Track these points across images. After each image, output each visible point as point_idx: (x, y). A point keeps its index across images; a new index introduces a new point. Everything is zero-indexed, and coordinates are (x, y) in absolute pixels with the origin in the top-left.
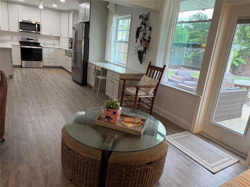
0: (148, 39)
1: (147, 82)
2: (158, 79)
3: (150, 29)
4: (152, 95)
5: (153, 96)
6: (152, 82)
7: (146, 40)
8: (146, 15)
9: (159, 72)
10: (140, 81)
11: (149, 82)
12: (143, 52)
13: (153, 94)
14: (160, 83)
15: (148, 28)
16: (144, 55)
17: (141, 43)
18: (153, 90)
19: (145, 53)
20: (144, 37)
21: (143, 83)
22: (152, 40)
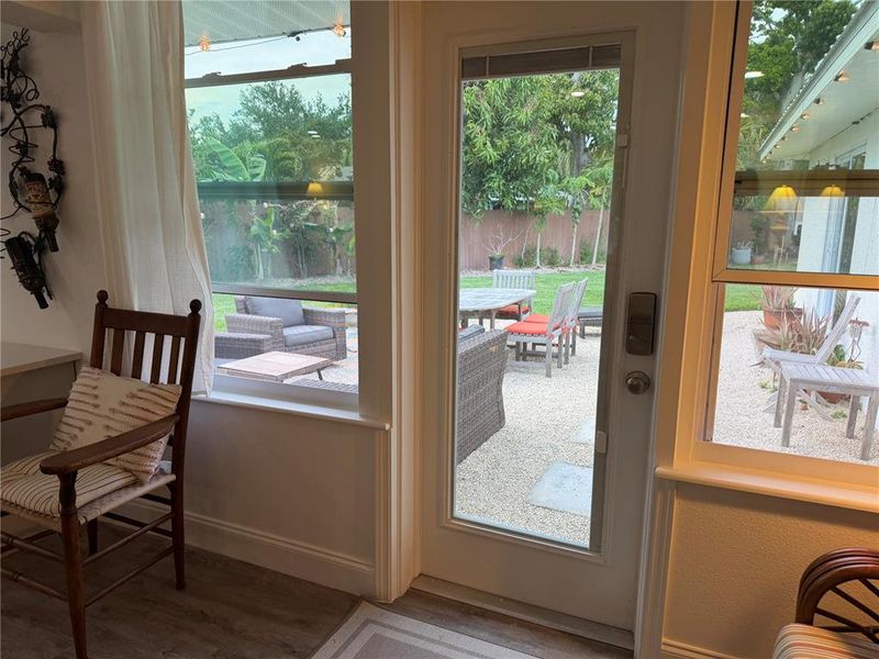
0: (48, 174)
1: (113, 410)
2: (172, 379)
3: (51, 120)
4: (162, 472)
5: (173, 477)
6: (146, 405)
7: (40, 178)
8: (11, 49)
9: (168, 340)
10: (68, 411)
11: (123, 409)
12: (39, 240)
13: (167, 465)
14: (192, 397)
15: (36, 118)
16: (53, 258)
17: (15, 195)
18: (161, 446)
19: (55, 249)
20: (25, 165)
21: (90, 418)
22: (74, 177)
